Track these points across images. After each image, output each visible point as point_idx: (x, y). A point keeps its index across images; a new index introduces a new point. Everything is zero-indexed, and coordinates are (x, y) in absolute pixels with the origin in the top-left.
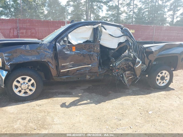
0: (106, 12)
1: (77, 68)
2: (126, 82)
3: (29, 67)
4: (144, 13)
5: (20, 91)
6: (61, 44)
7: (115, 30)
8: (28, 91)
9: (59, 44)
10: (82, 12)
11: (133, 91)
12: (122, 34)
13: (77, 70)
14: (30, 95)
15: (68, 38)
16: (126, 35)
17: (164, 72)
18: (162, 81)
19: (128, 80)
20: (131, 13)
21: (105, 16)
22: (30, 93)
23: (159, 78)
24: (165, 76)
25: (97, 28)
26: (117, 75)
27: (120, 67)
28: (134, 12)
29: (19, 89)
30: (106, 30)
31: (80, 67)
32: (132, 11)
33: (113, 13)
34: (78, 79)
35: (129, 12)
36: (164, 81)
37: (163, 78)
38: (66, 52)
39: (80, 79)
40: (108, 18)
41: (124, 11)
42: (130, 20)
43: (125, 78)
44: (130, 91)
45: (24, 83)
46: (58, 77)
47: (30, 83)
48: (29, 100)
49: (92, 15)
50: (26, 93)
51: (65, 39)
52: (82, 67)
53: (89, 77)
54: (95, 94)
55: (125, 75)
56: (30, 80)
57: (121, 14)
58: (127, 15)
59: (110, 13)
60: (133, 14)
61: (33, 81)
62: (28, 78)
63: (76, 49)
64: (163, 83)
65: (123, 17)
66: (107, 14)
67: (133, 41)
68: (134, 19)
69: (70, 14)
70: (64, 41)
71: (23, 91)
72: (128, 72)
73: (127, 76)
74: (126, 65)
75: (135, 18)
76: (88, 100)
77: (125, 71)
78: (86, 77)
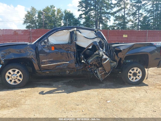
0: (114, 22)
1: (56, 64)
2: (100, 77)
3: (21, 63)
4: (149, 20)
5: (11, 81)
6: (42, 45)
7: (89, 33)
8: (16, 80)
9: (40, 45)
10: (92, 23)
11: (107, 85)
12: (96, 36)
13: (57, 66)
14: (18, 84)
15: (48, 40)
16: (99, 37)
17: (135, 68)
18: (135, 77)
19: (101, 75)
20: (137, 21)
21: (112, 25)
22: (19, 82)
23: (131, 75)
24: (137, 72)
25: (73, 32)
26: (91, 70)
27: (92, 63)
28: (139, 21)
29: (10, 79)
30: (81, 33)
31: (59, 63)
32: (138, 20)
33: (120, 22)
34: (60, 73)
35: (135, 21)
36: (137, 77)
37: (135, 74)
38: (45, 51)
39: (61, 73)
40: (115, 27)
41: (130, 20)
42: (136, 28)
43: (98, 74)
44: (103, 85)
45: (14, 74)
46: (40, 71)
47: (18, 75)
48: (17, 88)
49: (101, 25)
50: (15, 82)
51: (46, 41)
52: (61, 63)
53: (69, 72)
54: (71, 86)
55: (98, 71)
56: (18, 72)
57: (127, 23)
58: (132, 24)
59: (117, 22)
60: (138, 22)
61: (20, 73)
62: (17, 70)
63: (54, 48)
64: (136, 79)
65: (129, 25)
66: (114, 23)
67: (104, 42)
68: (139, 27)
69: (82, 25)
70: (45, 42)
71: (13, 81)
72: (100, 68)
73: (100, 71)
74: (97, 62)
75: (140, 25)
76: (63, 90)
77: (98, 67)
78: (66, 72)
